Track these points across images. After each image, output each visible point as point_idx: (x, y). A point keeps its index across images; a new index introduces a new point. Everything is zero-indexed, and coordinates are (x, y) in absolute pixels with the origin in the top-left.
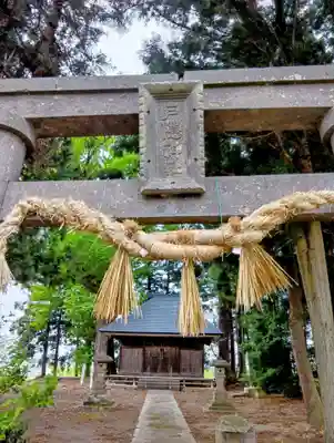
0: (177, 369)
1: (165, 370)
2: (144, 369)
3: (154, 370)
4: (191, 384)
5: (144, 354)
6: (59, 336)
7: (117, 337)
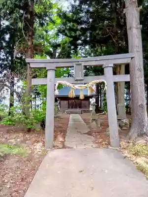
0: (80, 107)
1: (76, 107)
2: (69, 108)
3: (72, 108)
4: (85, 112)
5: (69, 103)
6: (35, 97)
7: (58, 97)
